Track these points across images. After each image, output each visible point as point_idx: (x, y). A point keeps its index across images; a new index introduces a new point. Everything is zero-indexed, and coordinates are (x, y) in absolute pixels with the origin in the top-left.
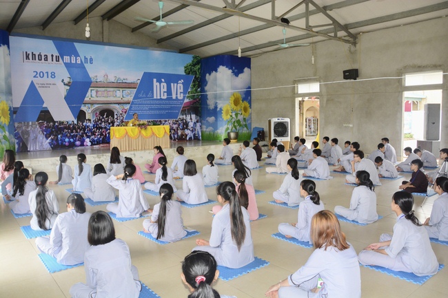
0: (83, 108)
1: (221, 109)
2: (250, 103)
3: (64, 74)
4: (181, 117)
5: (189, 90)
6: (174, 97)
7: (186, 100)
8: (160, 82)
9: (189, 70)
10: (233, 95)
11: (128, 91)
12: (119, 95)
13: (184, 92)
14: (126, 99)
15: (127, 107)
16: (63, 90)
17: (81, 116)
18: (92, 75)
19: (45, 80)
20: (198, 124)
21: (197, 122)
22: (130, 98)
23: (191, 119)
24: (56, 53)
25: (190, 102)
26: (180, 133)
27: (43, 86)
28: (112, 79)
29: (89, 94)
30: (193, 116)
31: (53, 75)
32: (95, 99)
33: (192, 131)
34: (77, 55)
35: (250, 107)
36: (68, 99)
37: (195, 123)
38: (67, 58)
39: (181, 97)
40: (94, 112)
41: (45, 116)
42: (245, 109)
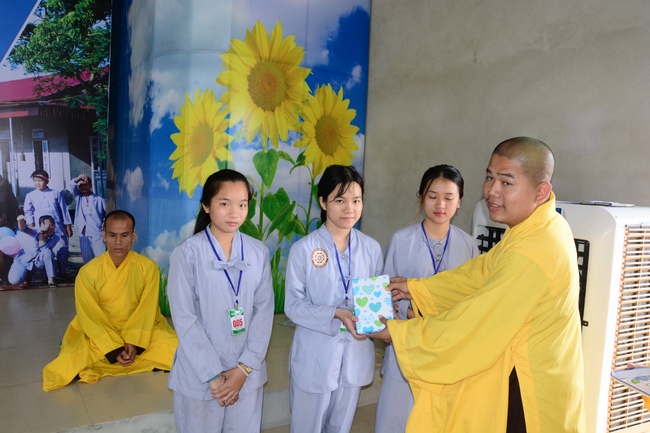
1: (169, 126)
2: (359, 99)
5: (32, 18)
10: (251, 39)
20: (89, 208)
21: (83, 190)
23: (40, 173)
25: (38, 85)
30: (58, 162)
33: (49, 238)
35: (361, 122)
37: (66, 197)
42: (327, 135)
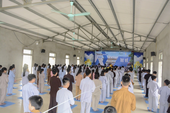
0: (106, 63)
2: (142, 64)
3: (103, 57)
4: (127, 66)
5: (130, 60)
6: (126, 62)
7: (129, 63)
8: (122, 58)
9: (130, 56)
10: (137, 62)
11: (115, 60)
12: (113, 61)
13: (128, 61)
14: (114, 62)
15: (114, 63)
16: (102, 60)
17: (105, 64)
18: (108, 57)
19: (100, 58)
22: (115, 62)
24: (102, 54)
26: (126, 70)
27: (99, 59)
28: (111, 58)
29: (107, 61)
31: (101, 57)
32: (108, 62)
34: (105, 54)
36: (103, 61)
38: (103, 54)
39: (127, 62)
40: (108, 64)
41: (99, 64)
